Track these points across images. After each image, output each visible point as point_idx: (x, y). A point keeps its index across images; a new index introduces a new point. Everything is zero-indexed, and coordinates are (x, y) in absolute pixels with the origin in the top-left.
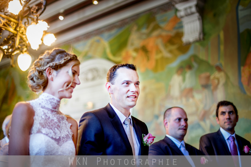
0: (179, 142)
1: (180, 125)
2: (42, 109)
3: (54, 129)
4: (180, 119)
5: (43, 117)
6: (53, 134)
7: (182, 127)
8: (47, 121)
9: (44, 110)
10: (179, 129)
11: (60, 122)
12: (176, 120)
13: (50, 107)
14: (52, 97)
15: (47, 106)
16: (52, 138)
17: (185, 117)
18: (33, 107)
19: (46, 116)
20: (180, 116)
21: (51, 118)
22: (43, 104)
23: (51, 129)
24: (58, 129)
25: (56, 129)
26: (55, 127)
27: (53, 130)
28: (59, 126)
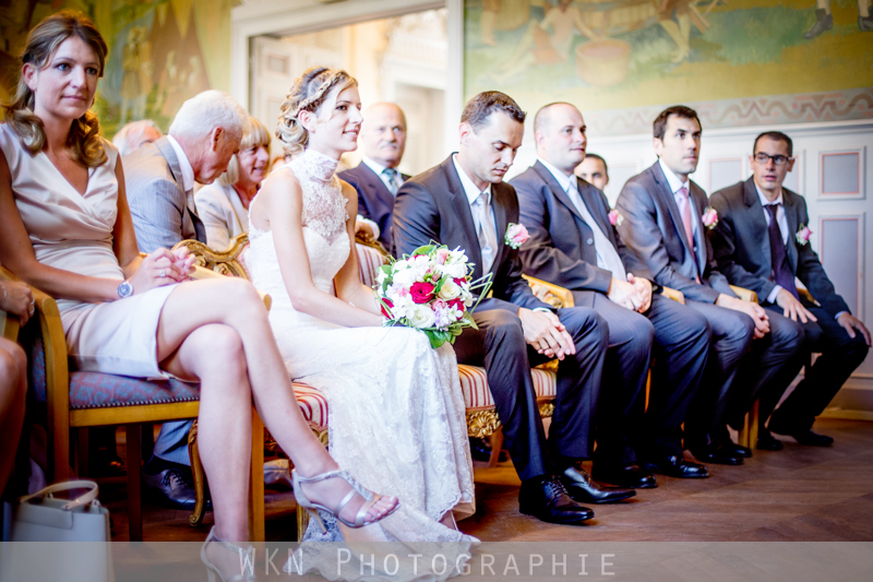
0: (566, 177)
1: (571, 142)
3: (326, 219)
4: (570, 130)
5: (313, 199)
6: (322, 228)
7: (577, 145)
8: (319, 205)
10: (571, 150)
11: (334, 203)
12: (562, 131)
13: (322, 177)
14: (326, 158)
17: (580, 125)
19: (317, 196)
20: (570, 123)
21: (324, 198)
22: (312, 173)
23: (321, 219)
25: (328, 217)
27: (322, 222)
28: (332, 211)
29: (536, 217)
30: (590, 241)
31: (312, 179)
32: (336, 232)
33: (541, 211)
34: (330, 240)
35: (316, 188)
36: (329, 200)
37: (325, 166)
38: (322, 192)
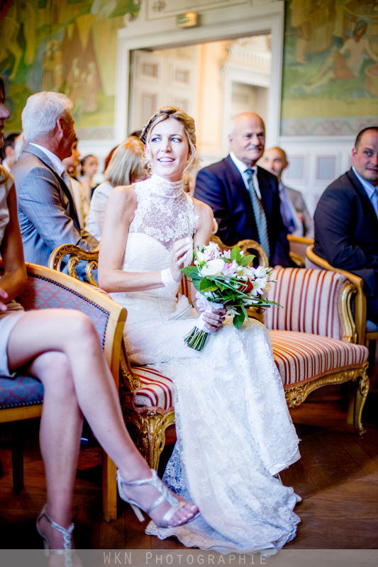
2: (150, 198)
3: (165, 228)
6: (162, 235)
8: (155, 215)
9: (154, 199)
11: (176, 216)
15: (158, 193)
16: (159, 240)
19: (155, 208)
21: (162, 211)
23: (160, 227)
24: (170, 227)
25: (167, 227)
26: (167, 225)
27: (161, 230)
28: (173, 223)
32: (177, 239)
35: (155, 203)
36: (170, 213)
37: (164, 185)
38: (162, 207)
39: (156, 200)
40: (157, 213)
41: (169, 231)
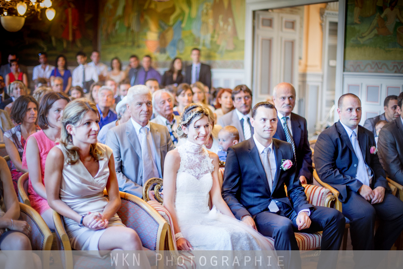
2: (187, 154)
5: (187, 161)
6: (193, 172)
8: (190, 163)
11: (201, 162)
12: (347, 110)
13: (193, 151)
14: (193, 144)
15: (190, 151)
16: (193, 175)
17: (357, 107)
18: (179, 154)
19: (190, 159)
21: (194, 160)
22: (188, 150)
23: (192, 169)
25: (196, 168)
28: (200, 165)
29: (330, 154)
30: (355, 165)
31: (187, 152)
32: (202, 174)
33: (332, 150)
34: (198, 178)
35: (189, 156)
36: (198, 161)
37: (194, 147)
38: (193, 158)
39: (190, 155)
40: (191, 161)
41: (197, 169)
